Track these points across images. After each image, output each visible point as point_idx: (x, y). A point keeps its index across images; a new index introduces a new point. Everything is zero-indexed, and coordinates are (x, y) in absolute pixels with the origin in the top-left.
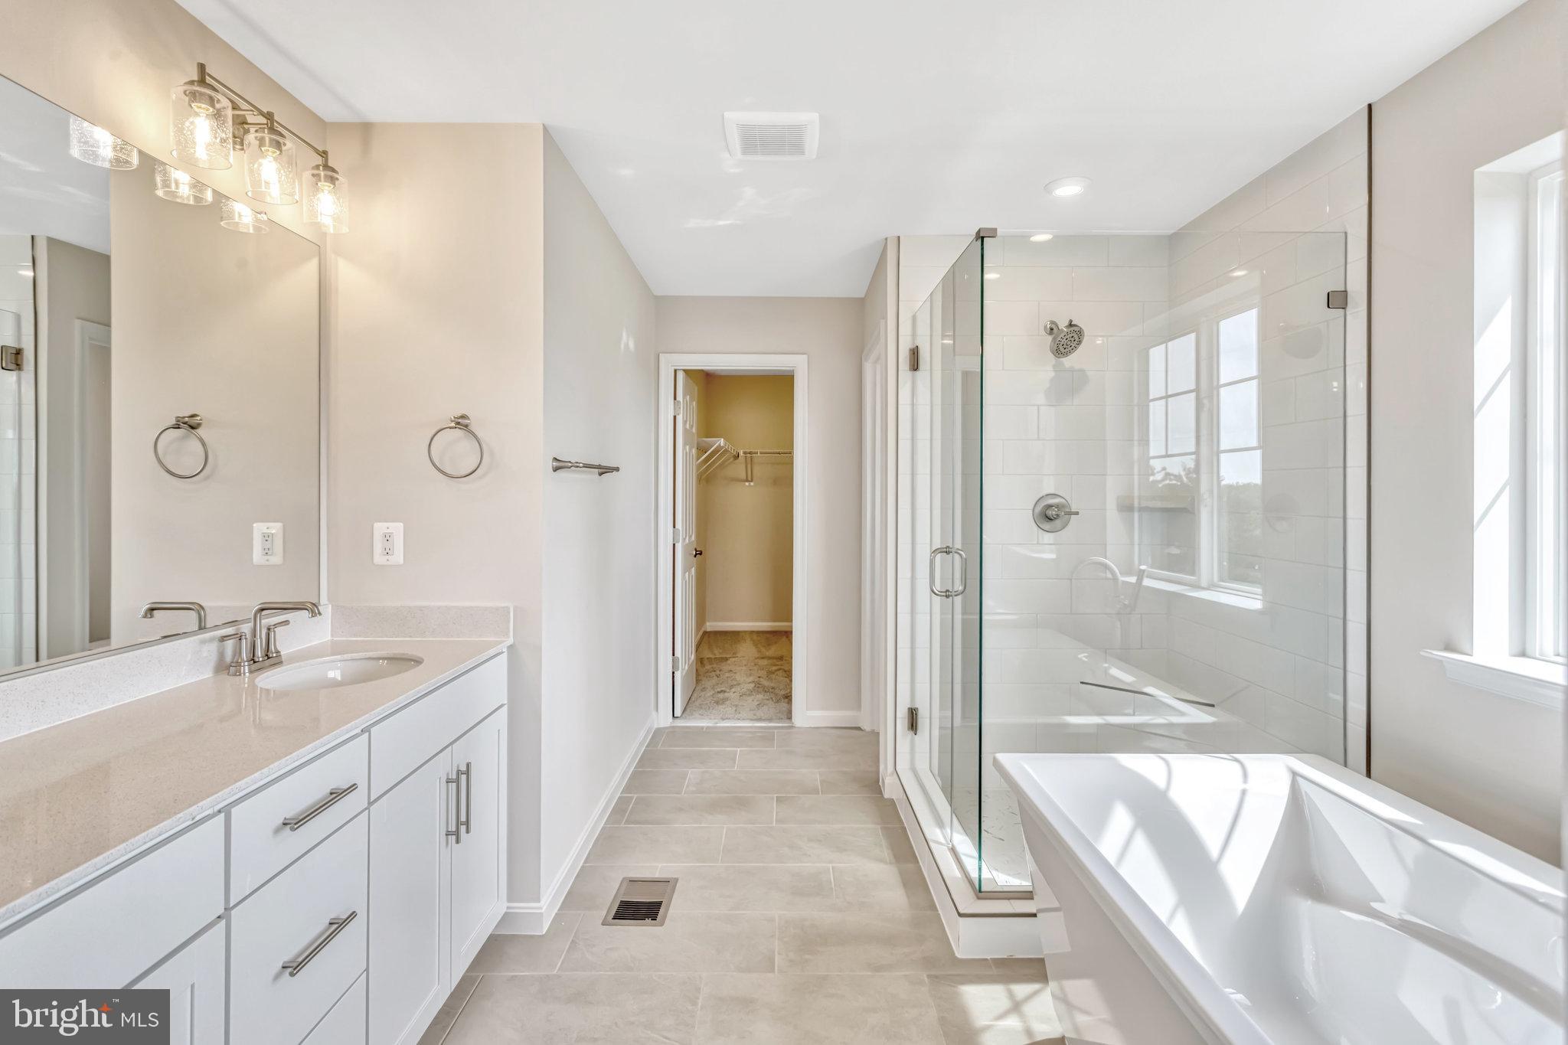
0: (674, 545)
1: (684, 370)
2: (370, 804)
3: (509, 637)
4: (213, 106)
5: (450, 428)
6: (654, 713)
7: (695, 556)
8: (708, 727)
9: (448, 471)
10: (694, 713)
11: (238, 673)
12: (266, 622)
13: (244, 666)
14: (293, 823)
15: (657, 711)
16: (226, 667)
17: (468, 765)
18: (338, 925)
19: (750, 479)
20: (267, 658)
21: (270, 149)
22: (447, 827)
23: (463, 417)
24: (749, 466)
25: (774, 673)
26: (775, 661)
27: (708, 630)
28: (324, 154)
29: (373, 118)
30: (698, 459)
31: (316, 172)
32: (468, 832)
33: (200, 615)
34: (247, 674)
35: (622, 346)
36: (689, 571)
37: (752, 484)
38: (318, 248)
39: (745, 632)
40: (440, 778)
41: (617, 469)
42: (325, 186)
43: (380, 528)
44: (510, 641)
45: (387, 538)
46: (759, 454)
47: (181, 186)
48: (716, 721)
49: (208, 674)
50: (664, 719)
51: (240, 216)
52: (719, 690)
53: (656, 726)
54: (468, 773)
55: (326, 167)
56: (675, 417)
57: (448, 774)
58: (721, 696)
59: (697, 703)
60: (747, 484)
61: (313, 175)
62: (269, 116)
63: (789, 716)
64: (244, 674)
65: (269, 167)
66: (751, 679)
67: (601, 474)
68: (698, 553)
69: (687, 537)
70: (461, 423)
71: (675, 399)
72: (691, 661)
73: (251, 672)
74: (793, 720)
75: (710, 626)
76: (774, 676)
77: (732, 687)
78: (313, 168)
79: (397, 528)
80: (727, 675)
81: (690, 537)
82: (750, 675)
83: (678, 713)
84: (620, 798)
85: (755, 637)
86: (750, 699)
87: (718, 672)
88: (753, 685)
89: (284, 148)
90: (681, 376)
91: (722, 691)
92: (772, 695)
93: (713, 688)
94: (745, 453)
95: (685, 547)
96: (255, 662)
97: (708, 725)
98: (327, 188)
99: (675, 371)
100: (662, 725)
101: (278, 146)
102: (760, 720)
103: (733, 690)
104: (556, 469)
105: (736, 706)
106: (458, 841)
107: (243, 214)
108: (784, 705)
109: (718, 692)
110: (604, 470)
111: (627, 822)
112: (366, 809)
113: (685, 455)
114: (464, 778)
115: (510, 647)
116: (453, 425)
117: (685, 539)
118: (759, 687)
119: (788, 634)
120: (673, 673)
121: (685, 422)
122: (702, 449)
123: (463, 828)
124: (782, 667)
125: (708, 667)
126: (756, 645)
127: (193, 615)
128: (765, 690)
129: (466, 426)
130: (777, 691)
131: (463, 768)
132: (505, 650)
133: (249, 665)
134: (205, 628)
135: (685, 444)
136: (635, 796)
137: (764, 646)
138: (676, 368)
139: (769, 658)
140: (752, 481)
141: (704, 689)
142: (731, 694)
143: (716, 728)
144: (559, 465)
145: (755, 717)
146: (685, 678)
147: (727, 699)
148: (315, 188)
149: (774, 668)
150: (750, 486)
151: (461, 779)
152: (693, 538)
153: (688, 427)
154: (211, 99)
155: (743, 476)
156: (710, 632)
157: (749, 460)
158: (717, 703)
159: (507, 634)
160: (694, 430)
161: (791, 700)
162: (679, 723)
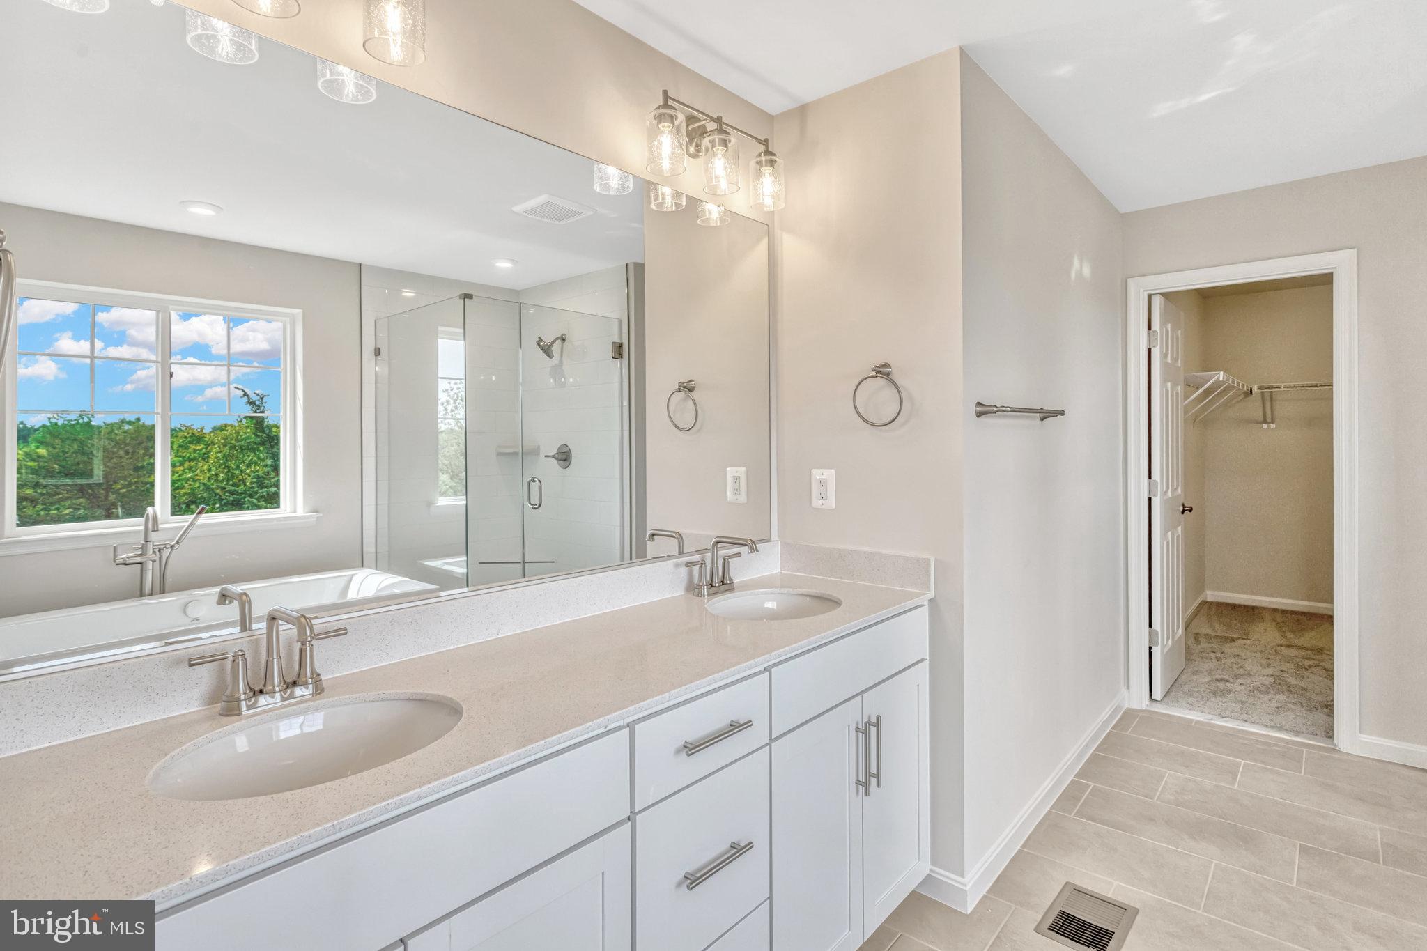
0: (1150, 499)
1: (1162, 294)
2: (771, 740)
3: (929, 591)
4: (673, 123)
5: (872, 377)
6: (1124, 690)
7: (1183, 513)
8: (1197, 722)
9: (872, 420)
10: (1181, 700)
11: (699, 595)
12: (722, 553)
13: (704, 589)
14: (691, 748)
15: (1128, 687)
16: (692, 588)
17: (878, 718)
18: (738, 850)
19: (1269, 420)
20: (722, 585)
21: (720, 148)
22: (858, 776)
23: (886, 365)
24: (1268, 405)
25: (1306, 669)
26: (1309, 652)
27: (1209, 599)
28: (765, 142)
29: (808, 98)
30: (1186, 398)
31: (758, 159)
32: (879, 785)
33: (679, 543)
34: (706, 596)
35: (1073, 275)
36: (1174, 528)
37: (1273, 426)
38: (766, 228)
39: (1264, 608)
40: (849, 726)
41: (1062, 413)
42: (767, 170)
43: (817, 474)
44: (931, 594)
45: (822, 483)
46: (1283, 389)
47: (667, 197)
48: (1211, 716)
49: (680, 592)
50: (1137, 699)
51: (710, 213)
52: (1218, 677)
53: (1127, 706)
54: (878, 725)
55: (768, 153)
56: (1149, 351)
57: (857, 724)
58: (1221, 685)
59: (1186, 688)
60: (1265, 426)
61: (757, 163)
62: (718, 120)
63: (1329, 733)
64: (704, 596)
65: (719, 163)
66: (1270, 671)
67: (1042, 419)
68: (1187, 509)
69: (1170, 490)
70: (883, 372)
71: (1149, 328)
72: (1177, 637)
73: (708, 595)
74: (1335, 741)
75: (1212, 595)
76: (1307, 673)
77: (1237, 677)
78: (757, 157)
79: (829, 474)
80: (1232, 660)
81: (1174, 490)
82: (1268, 665)
83: (1158, 694)
84: (1072, 780)
85: (1279, 617)
86: (1265, 698)
87: (1219, 655)
88: (1270, 680)
89: (729, 145)
90: (1157, 303)
91: (1222, 680)
92: (1302, 699)
93: (1210, 674)
94: (1261, 388)
95: (1165, 502)
96: (712, 586)
97: (1198, 719)
98: (767, 171)
99: (1150, 296)
100: (1135, 706)
101: (725, 143)
102: (1280, 729)
103: (1240, 681)
104: (979, 415)
105: (1243, 703)
106: (867, 794)
107: (713, 212)
108: (1320, 717)
109: (1217, 679)
110: (1045, 414)
111: (1079, 814)
112: (768, 744)
113: (1165, 395)
114: (873, 730)
115: (931, 601)
116: (874, 374)
117: (1165, 493)
118: (1279, 683)
119: (1327, 619)
120: (1150, 648)
121: (1164, 356)
122: (1191, 385)
123: (873, 781)
124: (1321, 664)
125: (1205, 645)
126: (1279, 628)
127: (675, 541)
128: (1290, 689)
129: (888, 374)
130: (1310, 694)
131: (874, 720)
132: (926, 603)
133: (707, 589)
134: (683, 553)
135: (1164, 381)
136: (1093, 785)
137: (1293, 632)
138: (1150, 292)
139: (1300, 648)
140: (1272, 422)
141: (1196, 673)
142: (1236, 685)
143: (1210, 725)
144: (983, 411)
145: (1272, 724)
146: (1166, 657)
147: (1230, 691)
148: (759, 173)
149: (1307, 663)
150: (1269, 427)
151: (870, 729)
152: (1179, 491)
153: (1169, 360)
154: (671, 117)
155: (1258, 414)
156: (1211, 603)
157: (1267, 397)
158: (1215, 693)
159: (928, 588)
160: (1179, 364)
161: (1332, 712)
162: (1160, 709)
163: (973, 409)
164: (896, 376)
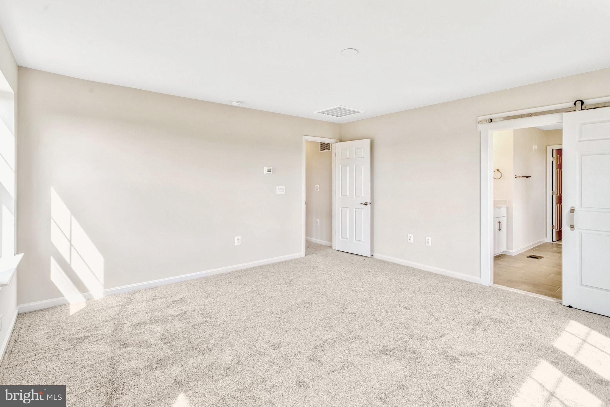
0: (552, 195)
1: (556, 149)
9: (496, 178)
22: (498, 229)
41: (531, 177)
54: (501, 222)
56: (552, 162)
67: (527, 178)
95: (557, 197)
99: (553, 150)
100: (549, 241)
115: (507, 207)
116: (496, 170)
117: (557, 194)
120: (552, 229)
121: (557, 163)
144: (517, 177)
163: (515, 177)
164: (500, 171)
